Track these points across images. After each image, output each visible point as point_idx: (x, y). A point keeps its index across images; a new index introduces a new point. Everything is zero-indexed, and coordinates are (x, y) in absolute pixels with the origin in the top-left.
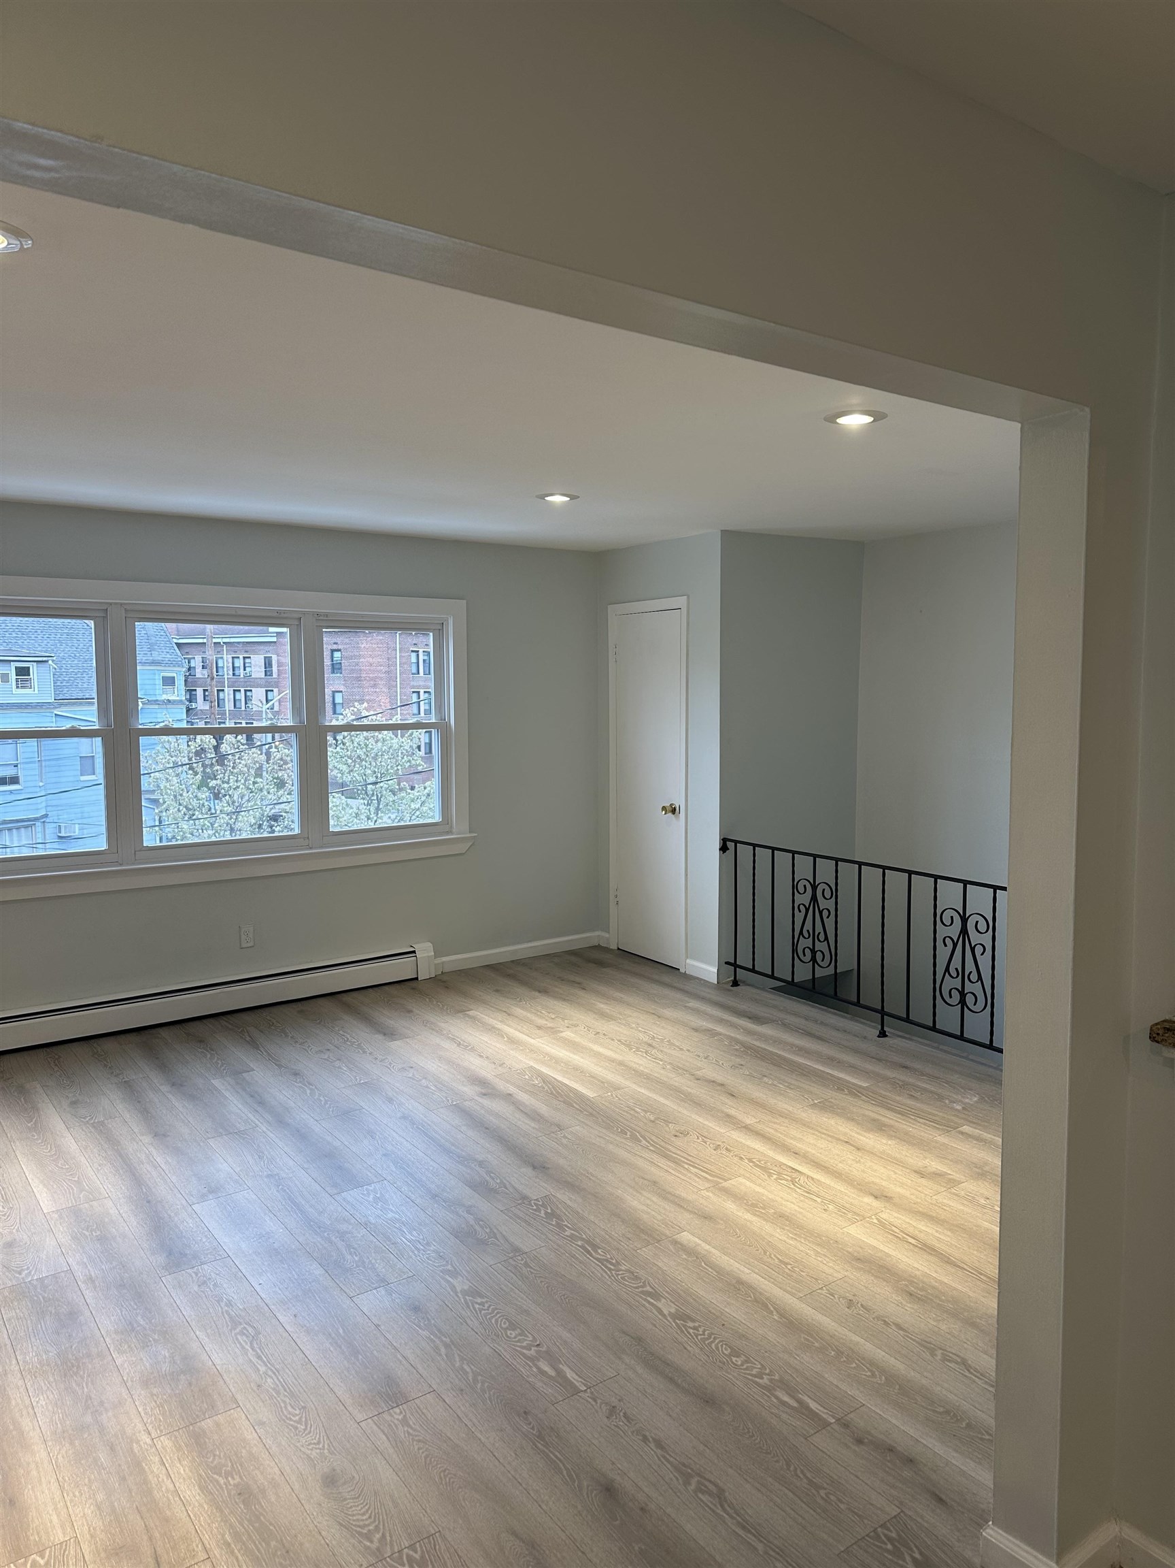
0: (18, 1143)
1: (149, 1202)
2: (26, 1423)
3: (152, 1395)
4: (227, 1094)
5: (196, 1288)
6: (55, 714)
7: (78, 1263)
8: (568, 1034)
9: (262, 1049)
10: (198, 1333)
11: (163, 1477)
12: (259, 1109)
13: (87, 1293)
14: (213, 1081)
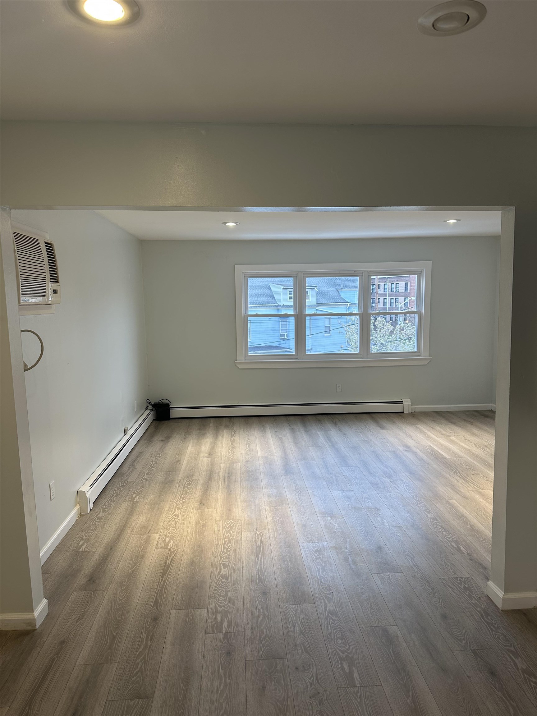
0: (258, 439)
1: (286, 458)
2: (238, 497)
3: (269, 499)
4: (320, 436)
5: (290, 480)
6: (317, 310)
7: (262, 469)
8: (453, 438)
9: (337, 426)
10: (286, 489)
11: (265, 514)
12: (328, 441)
13: (262, 475)
14: (318, 432)
